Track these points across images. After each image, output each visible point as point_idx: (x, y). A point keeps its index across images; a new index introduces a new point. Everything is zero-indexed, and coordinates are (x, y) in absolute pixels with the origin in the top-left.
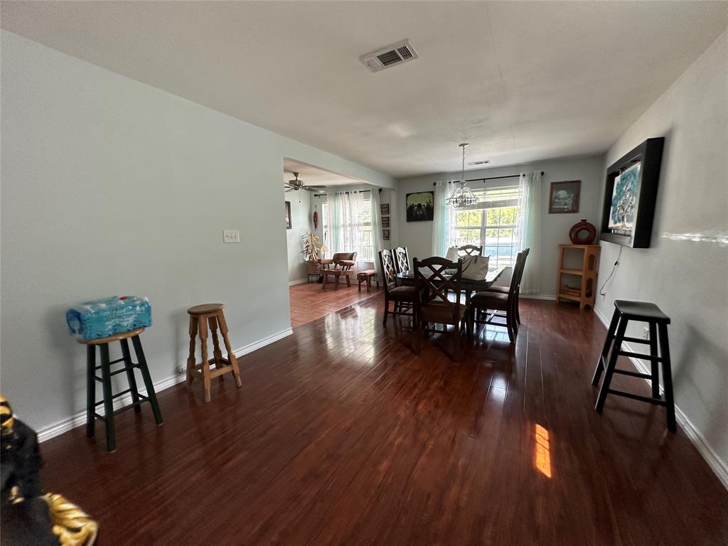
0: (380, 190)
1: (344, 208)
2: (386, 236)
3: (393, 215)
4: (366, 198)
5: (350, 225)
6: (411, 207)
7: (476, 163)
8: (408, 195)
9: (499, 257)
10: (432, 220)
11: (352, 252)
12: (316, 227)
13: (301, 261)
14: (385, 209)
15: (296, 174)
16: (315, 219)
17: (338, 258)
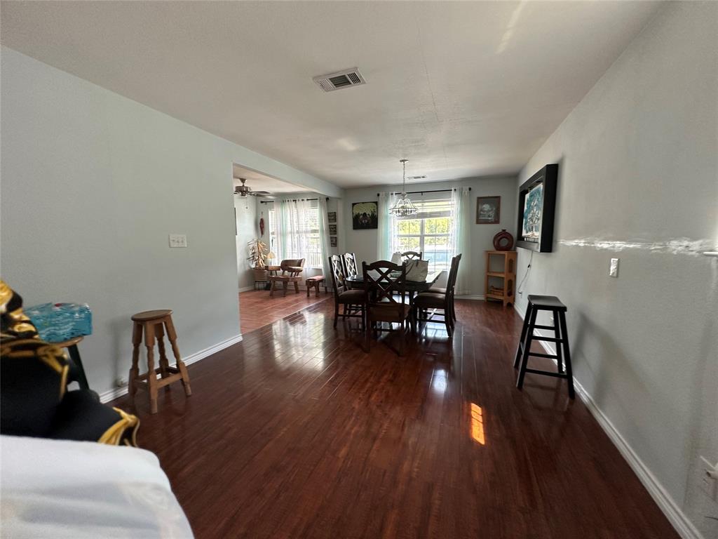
0: (327, 199)
1: (292, 216)
2: (334, 243)
3: (340, 222)
4: (314, 206)
5: (298, 232)
7: (415, 178)
8: (353, 204)
9: (437, 263)
10: (377, 228)
11: (300, 259)
12: (262, 233)
13: (247, 268)
14: (332, 217)
15: (243, 180)
16: (261, 226)
17: (286, 265)
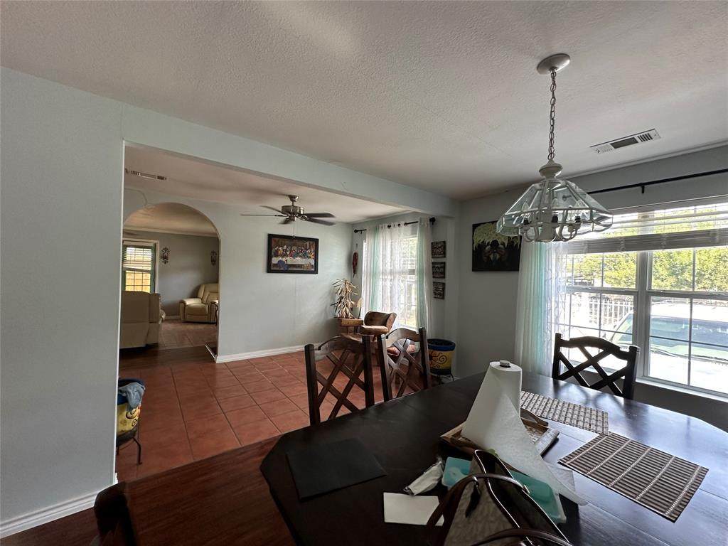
0: (433, 220)
2: (439, 292)
4: (413, 233)
6: (479, 245)
8: (475, 226)
10: (518, 270)
11: (389, 313)
12: (355, 272)
14: (437, 250)
15: (292, 198)
17: (372, 317)
